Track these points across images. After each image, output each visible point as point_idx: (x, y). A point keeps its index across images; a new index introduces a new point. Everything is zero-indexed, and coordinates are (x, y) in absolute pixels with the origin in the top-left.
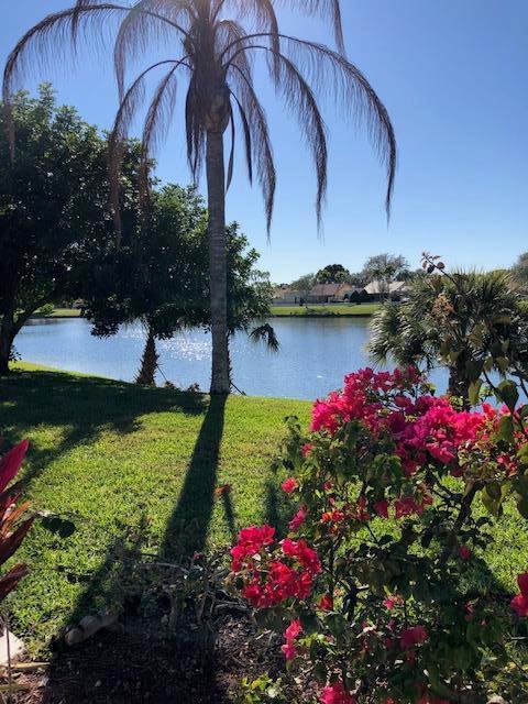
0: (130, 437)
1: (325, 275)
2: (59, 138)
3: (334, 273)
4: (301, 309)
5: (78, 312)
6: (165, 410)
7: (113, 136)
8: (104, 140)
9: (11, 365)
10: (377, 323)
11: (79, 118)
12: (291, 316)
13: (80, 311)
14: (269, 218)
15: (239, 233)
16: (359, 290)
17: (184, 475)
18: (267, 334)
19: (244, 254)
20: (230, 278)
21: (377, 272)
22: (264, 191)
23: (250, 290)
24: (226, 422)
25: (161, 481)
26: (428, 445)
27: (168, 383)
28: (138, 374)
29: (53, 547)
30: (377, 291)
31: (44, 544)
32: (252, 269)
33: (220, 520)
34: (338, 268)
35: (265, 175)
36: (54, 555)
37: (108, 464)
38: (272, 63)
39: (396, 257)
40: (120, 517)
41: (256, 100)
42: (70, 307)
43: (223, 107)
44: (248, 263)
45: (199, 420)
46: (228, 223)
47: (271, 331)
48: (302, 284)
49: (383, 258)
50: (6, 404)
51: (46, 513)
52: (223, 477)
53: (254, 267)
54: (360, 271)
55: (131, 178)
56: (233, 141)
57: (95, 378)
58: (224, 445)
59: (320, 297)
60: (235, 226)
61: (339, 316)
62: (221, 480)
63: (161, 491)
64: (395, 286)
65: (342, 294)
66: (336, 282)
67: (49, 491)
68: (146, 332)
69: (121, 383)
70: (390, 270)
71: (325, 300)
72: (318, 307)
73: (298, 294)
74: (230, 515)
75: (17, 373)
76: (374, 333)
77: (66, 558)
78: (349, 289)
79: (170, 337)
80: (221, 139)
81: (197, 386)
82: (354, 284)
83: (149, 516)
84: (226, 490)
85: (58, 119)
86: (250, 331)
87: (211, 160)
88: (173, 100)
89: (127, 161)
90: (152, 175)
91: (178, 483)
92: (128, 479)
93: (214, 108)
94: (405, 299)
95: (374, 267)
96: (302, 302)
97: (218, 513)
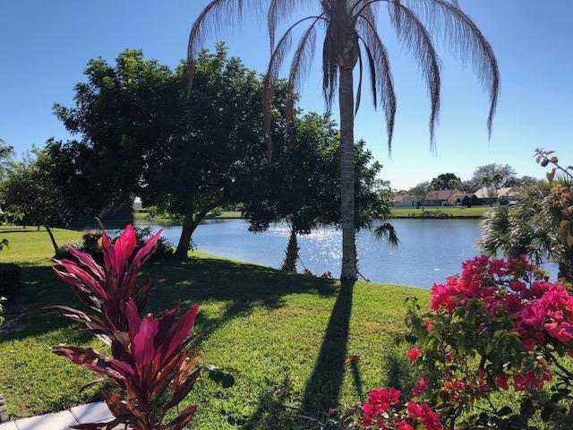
0: (276, 312)
1: (439, 183)
2: (229, 82)
3: (447, 181)
4: (419, 212)
5: (239, 214)
6: (305, 293)
7: (267, 78)
8: (260, 81)
9: (190, 254)
10: (487, 223)
11: (243, 66)
12: (409, 217)
13: (240, 213)
14: (390, 136)
15: (365, 149)
16: (470, 195)
17: (320, 346)
18: (388, 232)
19: (369, 166)
20: (358, 185)
21: (486, 180)
22: (386, 114)
23: (374, 195)
24: (354, 304)
25: (301, 349)
26: (547, 325)
27: (306, 270)
28: (283, 263)
29: (217, 396)
30: (487, 196)
31: (210, 394)
32: (376, 178)
33: (350, 385)
34: (451, 176)
35: (387, 100)
36: (217, 403)
37: (260, 333)
38: (393, 12)
39: (504, 166)
40: (269, 376)
41: (380, 42)
42: (234, 210)
43: (353, 49)
44: (372, 173)
45: (332, 301)
46: (356, 141)
47: (391, 229)
48: (419, 191)
49: (492, 167)
50: (185, 282)
51: (213, 368)
52: (352, 350)
53: (377, 177)
54: (470, 179)
55: (281, 110)
56: (361, 76)
57: (251, 265)
58: (353, 323)
59: (435, 201)
60: (362, 143)
61: (452, 217)
62: (350, 352)
63: (301, 357)
64: (503, 192)
65: (454, 198)
66: (449, 188)
67: (214, 351)
68: (290, 229)
69: (270, 269)
70: (497, 178)
71: (439, 203)
72: (433, 210)
73: (415, 199)
74: (358, 382)
75: (194, 260)
76: (485, 231)
77: (227, 405)
78: (461, 195)
79: (308, 233)
80: (351, 74)
81: (329, 274)
82: (465, 190)
83: (291, 378)
84: (355, 360)
85: (228, 67)
86: (373, 229)
87: (343, 91)
88: (313, 47)
89: (278, 96)
90: (296, 106)
91: (315, 352)
92: (275, 346)
93: (346, 50)
94: (513, 202)
95: (484, 175)
96: (419, 205)
97: (348, 379)
